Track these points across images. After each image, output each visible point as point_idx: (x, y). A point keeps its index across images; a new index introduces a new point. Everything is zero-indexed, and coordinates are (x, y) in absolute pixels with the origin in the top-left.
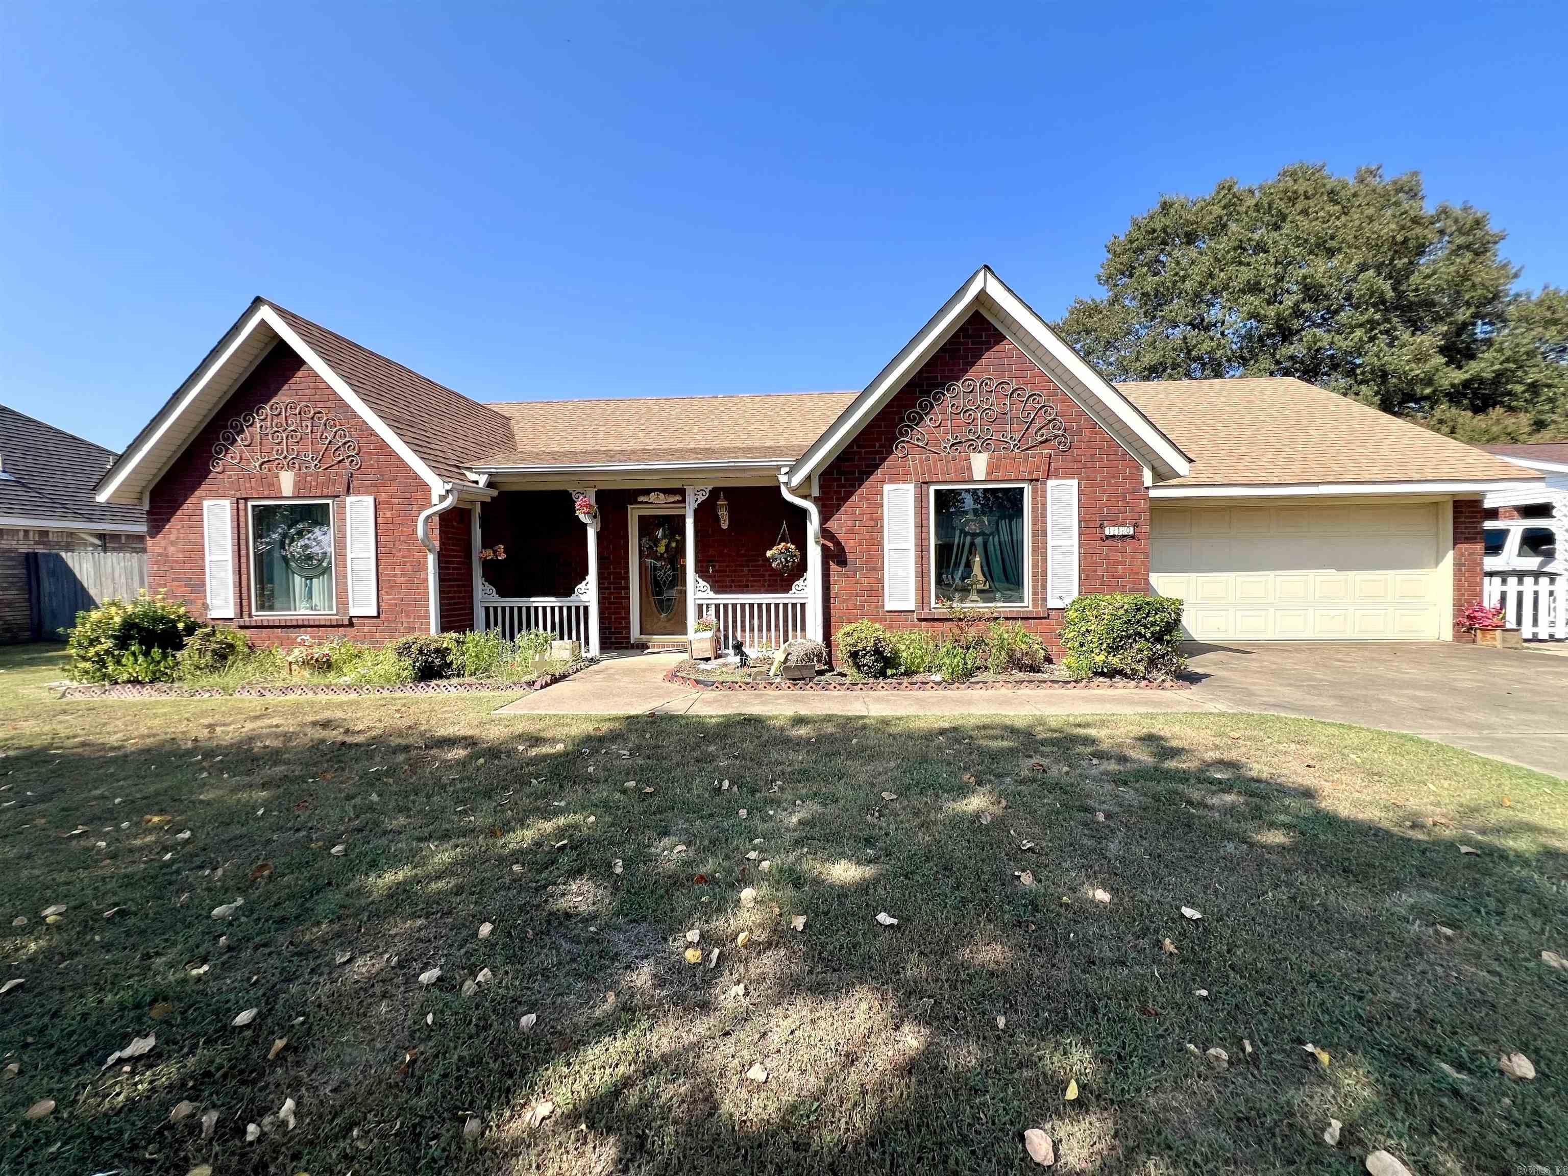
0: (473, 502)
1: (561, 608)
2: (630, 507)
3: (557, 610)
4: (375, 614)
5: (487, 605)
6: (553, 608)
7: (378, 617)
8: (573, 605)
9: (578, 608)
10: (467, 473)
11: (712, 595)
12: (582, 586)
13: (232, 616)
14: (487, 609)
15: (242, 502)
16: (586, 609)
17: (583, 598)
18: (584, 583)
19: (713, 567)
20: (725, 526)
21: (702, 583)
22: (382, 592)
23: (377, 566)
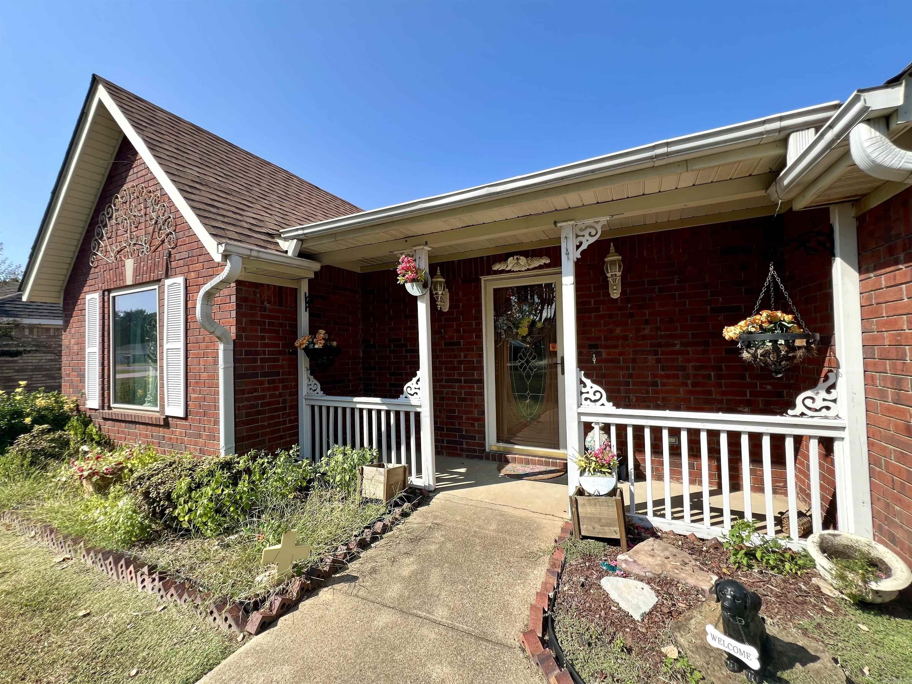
0: (299, 279)
1: (388, 413)
2: (483, 278)
3: (383, 414)
4: (181, 414)
5: (313, 403)
6: (379, 412)
7: (185, 418)
8: (402, 409)
9: (407, 414)
10: (280, 242)
11: (610, 408)
12: (412, 384)
13: (97, 408)
14: (313, 407)
15: (106, 293)
16: (418, 415)
17: (414, 400)
18: (415, 380)
19: (598, 354)
20: (615, 293)
21: (591, 387)
22: (190, 389)
23: (187, 358)
